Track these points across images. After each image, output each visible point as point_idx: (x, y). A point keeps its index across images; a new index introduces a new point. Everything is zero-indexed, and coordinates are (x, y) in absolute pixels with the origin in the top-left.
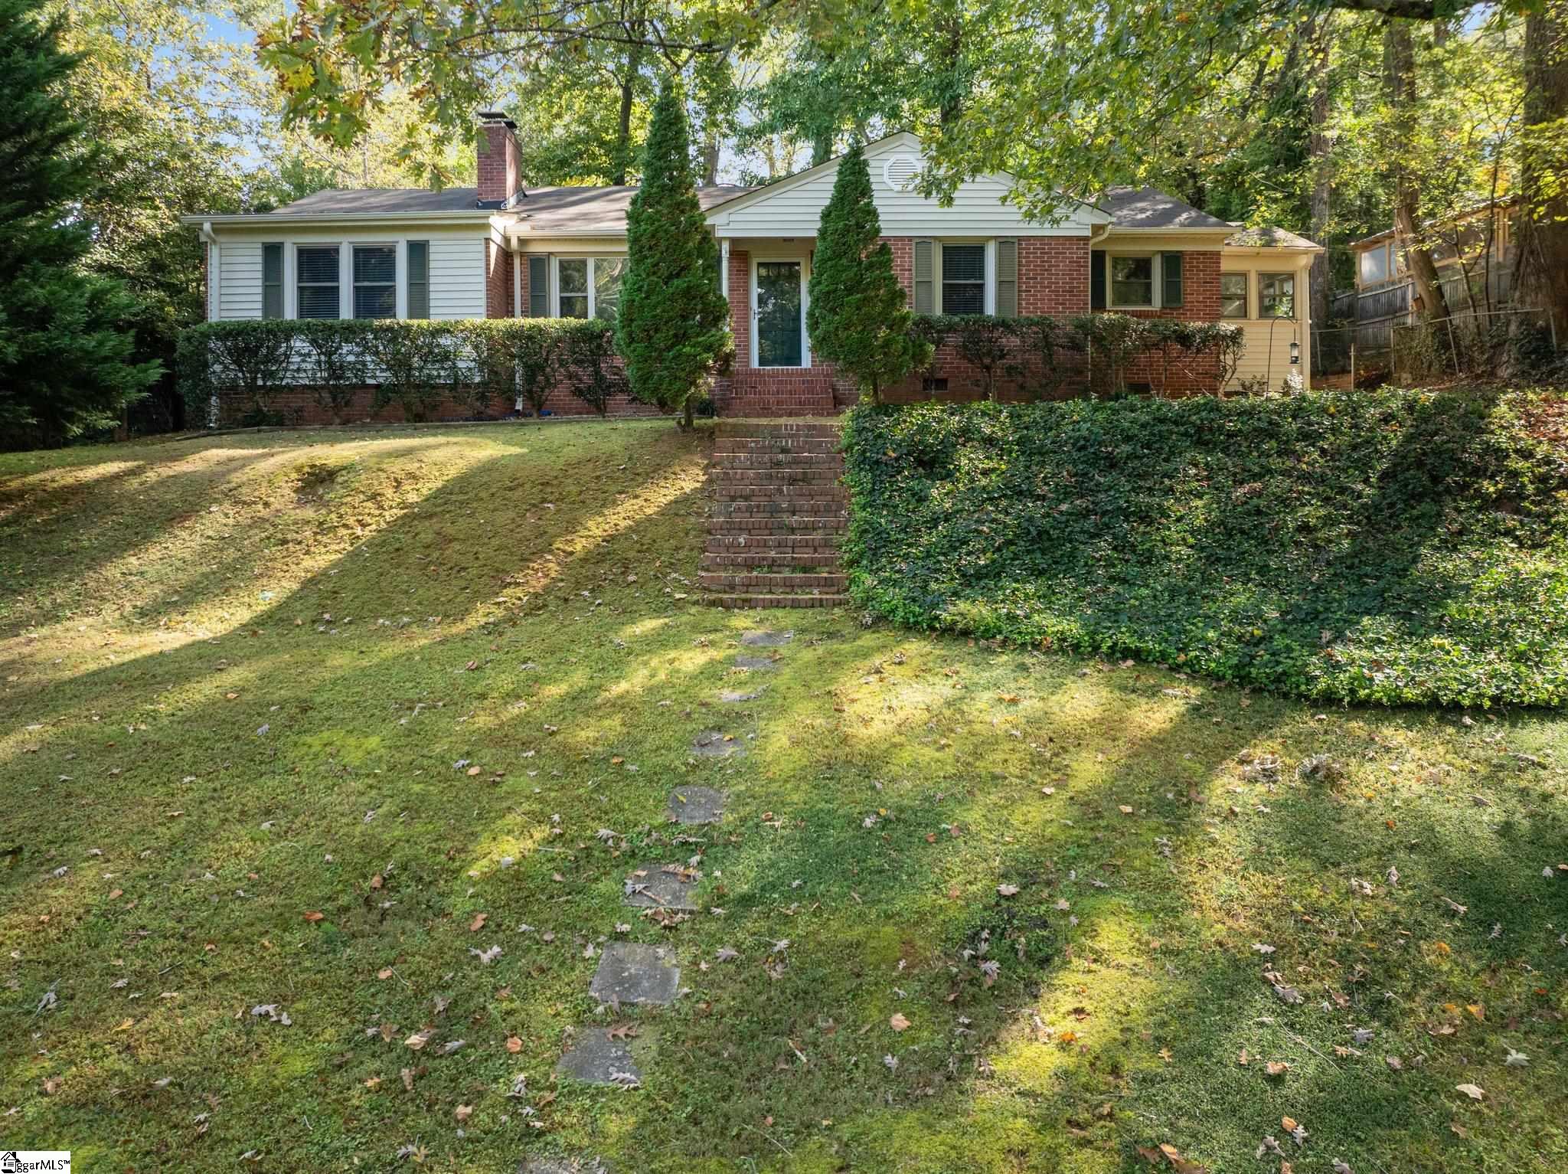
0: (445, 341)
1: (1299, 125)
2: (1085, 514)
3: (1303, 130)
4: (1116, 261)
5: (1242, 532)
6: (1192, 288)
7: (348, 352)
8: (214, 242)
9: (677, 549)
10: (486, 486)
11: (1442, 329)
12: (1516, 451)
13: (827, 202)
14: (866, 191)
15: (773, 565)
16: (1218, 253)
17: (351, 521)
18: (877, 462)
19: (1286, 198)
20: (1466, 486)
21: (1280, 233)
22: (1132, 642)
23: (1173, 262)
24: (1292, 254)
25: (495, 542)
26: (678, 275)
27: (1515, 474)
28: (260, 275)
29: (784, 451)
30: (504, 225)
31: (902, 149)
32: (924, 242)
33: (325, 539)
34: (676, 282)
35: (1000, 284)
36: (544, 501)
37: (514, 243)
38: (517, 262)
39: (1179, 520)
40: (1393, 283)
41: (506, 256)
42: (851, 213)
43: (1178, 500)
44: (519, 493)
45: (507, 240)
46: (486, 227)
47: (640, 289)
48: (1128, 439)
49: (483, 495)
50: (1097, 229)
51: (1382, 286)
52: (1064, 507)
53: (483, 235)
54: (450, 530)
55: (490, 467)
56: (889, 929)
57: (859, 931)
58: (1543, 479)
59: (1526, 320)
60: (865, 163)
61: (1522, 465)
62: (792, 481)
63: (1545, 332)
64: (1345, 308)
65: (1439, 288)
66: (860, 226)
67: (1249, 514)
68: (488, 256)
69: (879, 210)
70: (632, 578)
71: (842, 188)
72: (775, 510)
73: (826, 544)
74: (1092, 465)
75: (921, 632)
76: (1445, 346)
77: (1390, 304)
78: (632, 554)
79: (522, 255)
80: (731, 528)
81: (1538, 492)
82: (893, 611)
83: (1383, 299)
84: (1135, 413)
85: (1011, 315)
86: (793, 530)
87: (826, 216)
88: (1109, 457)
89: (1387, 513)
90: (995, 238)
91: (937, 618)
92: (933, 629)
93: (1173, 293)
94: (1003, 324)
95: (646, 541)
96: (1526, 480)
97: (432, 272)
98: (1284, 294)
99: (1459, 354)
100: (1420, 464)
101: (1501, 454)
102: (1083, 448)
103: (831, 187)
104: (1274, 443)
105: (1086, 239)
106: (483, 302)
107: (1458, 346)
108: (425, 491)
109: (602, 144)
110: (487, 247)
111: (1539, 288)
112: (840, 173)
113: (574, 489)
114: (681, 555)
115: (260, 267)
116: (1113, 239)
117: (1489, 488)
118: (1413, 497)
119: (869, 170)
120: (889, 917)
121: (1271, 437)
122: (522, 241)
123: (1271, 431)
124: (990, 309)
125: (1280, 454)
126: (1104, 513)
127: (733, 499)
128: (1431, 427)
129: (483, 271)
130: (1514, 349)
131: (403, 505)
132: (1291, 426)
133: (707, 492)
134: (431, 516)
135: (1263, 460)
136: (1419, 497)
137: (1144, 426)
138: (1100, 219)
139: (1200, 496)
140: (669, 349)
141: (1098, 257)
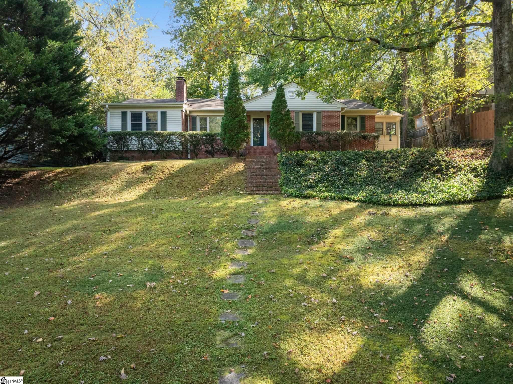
0: (173, 137)
1: (399, 82)
2: (338, 175)
3: (400, 84)
4: (348, 118)
5: (375, 178)
6: (368, 125)
7: (147, 140)
8: (109, 111)
9: (239, 183)
10: (190, 169)
11: (434, 138)
12: (443, 161)
13: (274, 99)
14: (284, 96)
15: (263, 186)
16: (375, 116)
17: (158, 177)
18: (287, 164)
19: (394, 102)
20: (430, 168)
21: (392, 111)
22: (347, 196)
23: (363, 118)
24: (395, 117)
25: (195, 181)
26: (237, 117)
27: (441, 165)
28: (121, 120)
29: (263, 162)
30: (186, 107)
31: (292, 87)
32: (297, 112)
33: (152, 182)
34: (237, 118)
35: (317, 124)
36: (205, 173)
37: (188, 112)
38: (189, 118)
39: (360, 176)
40: (425, 127)
41: (186, 116)
42: (280, 102)
43: (360, 172)
44: (199, 171)
45: (186, 112)
46: (182, 107)
47: (228, 120)
48: (349, 159)
49: (190, 171)
50: (343, 109)
51: (422, 128)
52: (332, 174)
53: (181, 109)
54: (183, 179)
55: (191, 165)
56: (296, 235)
57: (289, 236)
58: (448, 166)
59: (454, 134)
60: (283, 89)
61: (443, 163)
62: (266, 169)
63: (458, 137)
64: (412, 135)
65: (434, 127)
66: (282, 105)
67: (377, 175)
68: (182, 115)
69: (287, 101)
70: (229, 189)
71: (278, 95)
72: (262, 175)
73: (275, 182)
74: (340, 165)
75: (299, 197)
76: (435, 142)
77: (424, 133)
78: (228, 184)
79: (190, 116)
80: (251, 178)
81: (446, 169)
82: (293, 193)
83: (422, 132)
84: (350, 153)
85: (320, 131)
86: (267, 179)
87: (274, 102)
88: (344, 163)
89: (410, 174)
90: (316, 111)
91: (303, 194)
92: (302, 197)
93: (363, 127)
94: (318, 134)
95: (232, 181)
96: (444, 167)
97: (167, 120)
98: (393, 128)
99: (439, 144)
100: (419, 164)
101: (438, 161)
102: (338, 161)
103: (275, 95)
104: (384, 160)
105: (340, 111)
106: (181, 128)
107: (438, 142)
108: (175, 171)
109: (202, 88)
110: (182, 113)
111: (457, 124)
112: (277, 91)
113: (212, 170)
114: (240, 184)
115: (121, 118)
116: (346, 112)
117: (435, 168)
118: (417, 171)
119: (284, 91)
120: (295, 234)
121: (384, 158)
122: (190, 112)
123: (384, 157)
124: (314, 129)
125: (386, 162)
126: (342, 175)
127: (252, 173)
128: (423, 155)
129: (181, 120)
130: (451, 141)
131: (170, 174)
132: (389, 156)
133: (245, 171)
134: (178, 176)
135: (381, 164)
136: (418, 171)
137: (353, 156)
138: (343, 106)
139: (365, 171)
140: (235, 135)
141: (343, 117)
